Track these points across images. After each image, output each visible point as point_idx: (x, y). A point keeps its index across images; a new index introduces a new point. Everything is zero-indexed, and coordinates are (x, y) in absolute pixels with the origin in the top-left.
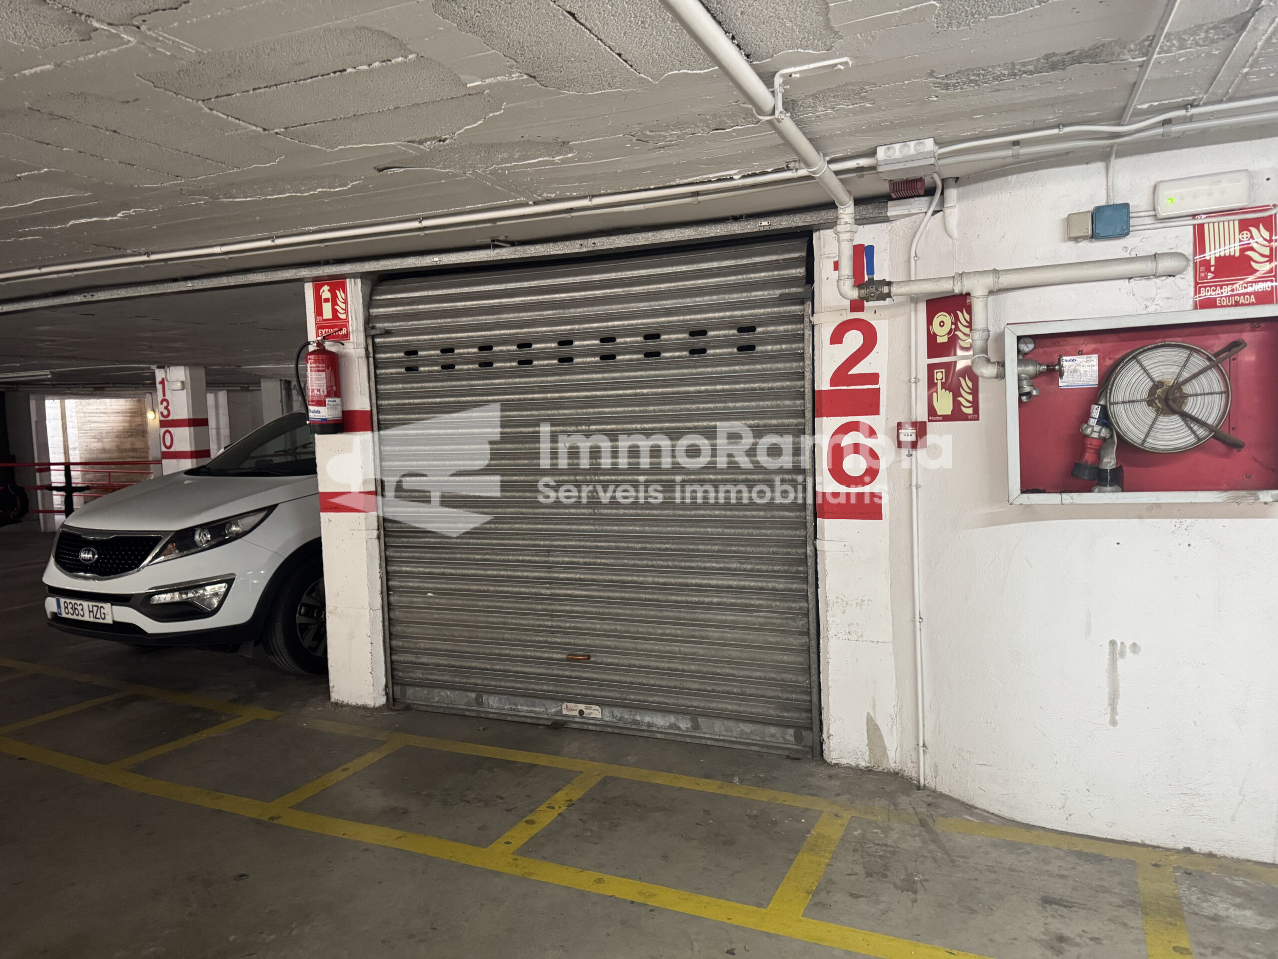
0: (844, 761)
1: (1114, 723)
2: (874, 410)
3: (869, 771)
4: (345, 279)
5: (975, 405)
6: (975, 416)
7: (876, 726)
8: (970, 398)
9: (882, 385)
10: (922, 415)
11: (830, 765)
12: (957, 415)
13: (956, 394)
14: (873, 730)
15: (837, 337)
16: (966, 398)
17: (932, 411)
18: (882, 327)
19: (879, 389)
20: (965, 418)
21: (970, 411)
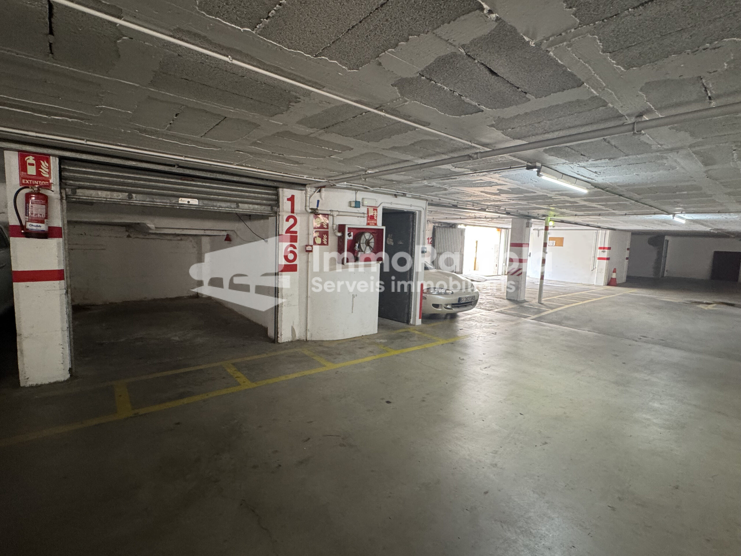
0: (285, 341)
1: (352, 312)
2: (296, 241)
3: (292, 342)
4: (50, 156)
5: (327, 242)
6: (327, 244)
7: (294, 329)
8: (326, 240)
9: (298, 234)
10: (311, 243)
11: (279, 343)
12: (322, 244)
13: (322, 238)
14: (293, 330)
15: (287, 220)
16: (325, 240)
17: (315, 243)
18: (298, 218)
19: (297, 236)
20: (324, 245)
21: (326, 243)
